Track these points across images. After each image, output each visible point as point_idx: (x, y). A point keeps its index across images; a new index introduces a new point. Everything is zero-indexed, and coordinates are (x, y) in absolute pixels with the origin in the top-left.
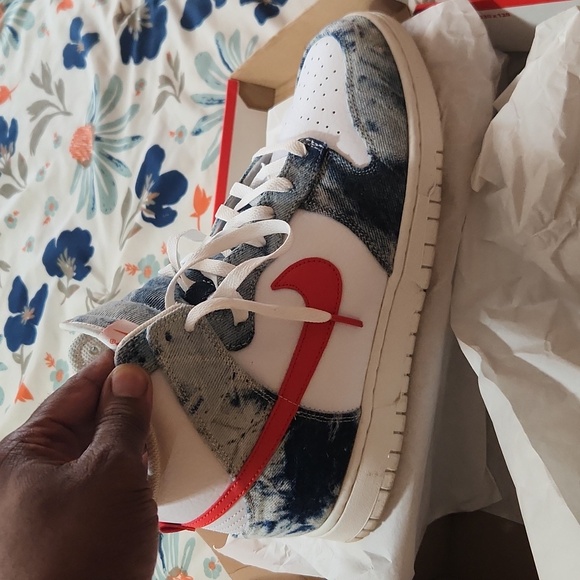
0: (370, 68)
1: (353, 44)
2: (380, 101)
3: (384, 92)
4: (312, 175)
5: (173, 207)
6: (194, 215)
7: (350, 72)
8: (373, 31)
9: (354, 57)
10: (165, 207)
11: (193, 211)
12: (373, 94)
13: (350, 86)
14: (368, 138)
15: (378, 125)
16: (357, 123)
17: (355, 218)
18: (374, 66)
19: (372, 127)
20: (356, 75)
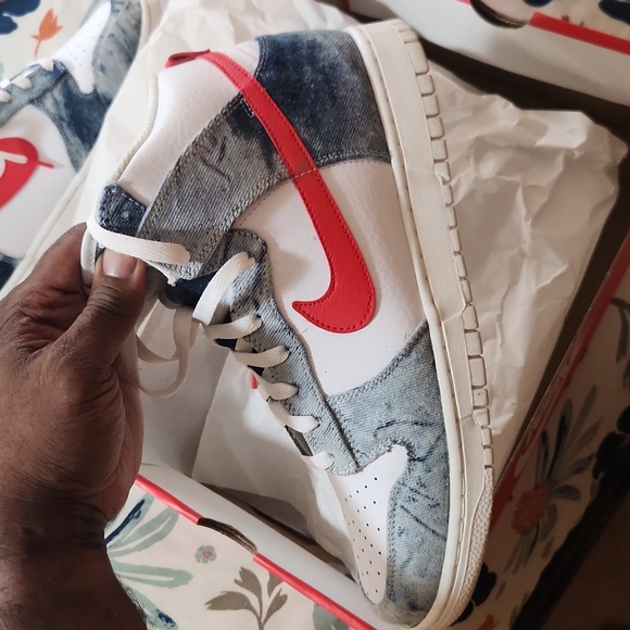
0: (120, 31)
1: (118, 11)
2: (116, 55)
3: (122, 49)
4: (48, 85)
5: (15, 19)
6: (36, 37)
7: (106, 28)
8: (137, 8)
9: (114, 19)
10: (5, 15)
11: (37, 32)
12: (114, 48)
13: (101, 37)
14: (96, 75)
15: (107, 69)
16: (94, 63)
17: (64, 124)
18: (124, 31)
19: (103, 69)
20: (110, 31)
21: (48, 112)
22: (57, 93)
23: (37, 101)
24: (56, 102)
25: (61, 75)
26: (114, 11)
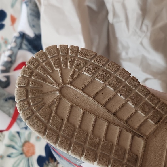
21: (25, 49)
22: (25, 42)
23: (20, 48)
24: (26, 45)
25: (23, 36)
26: (27, 5)
